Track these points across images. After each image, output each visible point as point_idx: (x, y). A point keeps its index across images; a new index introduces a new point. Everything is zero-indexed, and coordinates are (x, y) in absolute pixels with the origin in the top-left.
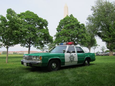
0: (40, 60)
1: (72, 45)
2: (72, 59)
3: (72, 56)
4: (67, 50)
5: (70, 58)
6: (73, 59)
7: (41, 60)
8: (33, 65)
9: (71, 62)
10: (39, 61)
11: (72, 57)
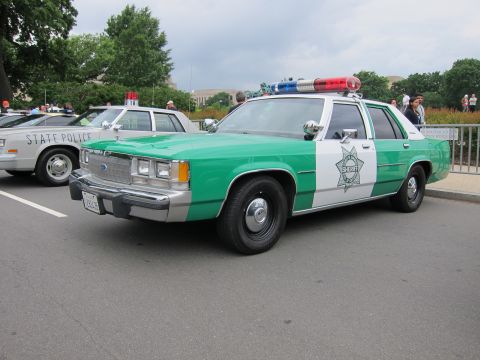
0: (180, 183)
1: (351, 95)
2: (350, 175)
3: (350, 156)
4: (325, 121)
5: (341, 165)
6: (357, 171)
7: (185, 186)
8: (135, 212)
10: (170, 188)
11: (350, 163)
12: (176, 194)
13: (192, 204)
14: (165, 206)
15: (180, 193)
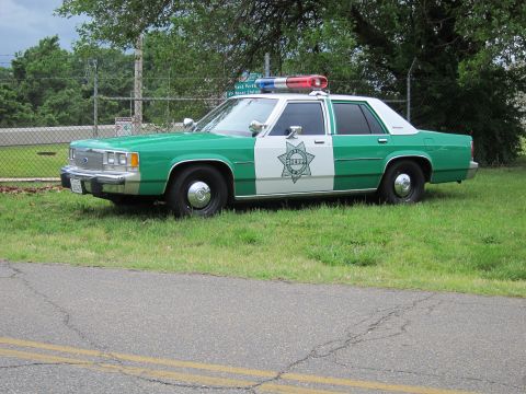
0: (133, 168)
1: (314, 93)
3: (296, 150)
5: (286, 158)
6: (306, 163)
7: (137, 169)
9: (295, 180)
10: (126, 170)
11: (296, 156)
12: (129, 175)
13: (142, 182)
14: (122, 182)
15: (132, 174)
